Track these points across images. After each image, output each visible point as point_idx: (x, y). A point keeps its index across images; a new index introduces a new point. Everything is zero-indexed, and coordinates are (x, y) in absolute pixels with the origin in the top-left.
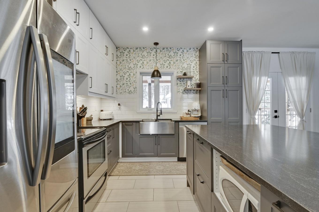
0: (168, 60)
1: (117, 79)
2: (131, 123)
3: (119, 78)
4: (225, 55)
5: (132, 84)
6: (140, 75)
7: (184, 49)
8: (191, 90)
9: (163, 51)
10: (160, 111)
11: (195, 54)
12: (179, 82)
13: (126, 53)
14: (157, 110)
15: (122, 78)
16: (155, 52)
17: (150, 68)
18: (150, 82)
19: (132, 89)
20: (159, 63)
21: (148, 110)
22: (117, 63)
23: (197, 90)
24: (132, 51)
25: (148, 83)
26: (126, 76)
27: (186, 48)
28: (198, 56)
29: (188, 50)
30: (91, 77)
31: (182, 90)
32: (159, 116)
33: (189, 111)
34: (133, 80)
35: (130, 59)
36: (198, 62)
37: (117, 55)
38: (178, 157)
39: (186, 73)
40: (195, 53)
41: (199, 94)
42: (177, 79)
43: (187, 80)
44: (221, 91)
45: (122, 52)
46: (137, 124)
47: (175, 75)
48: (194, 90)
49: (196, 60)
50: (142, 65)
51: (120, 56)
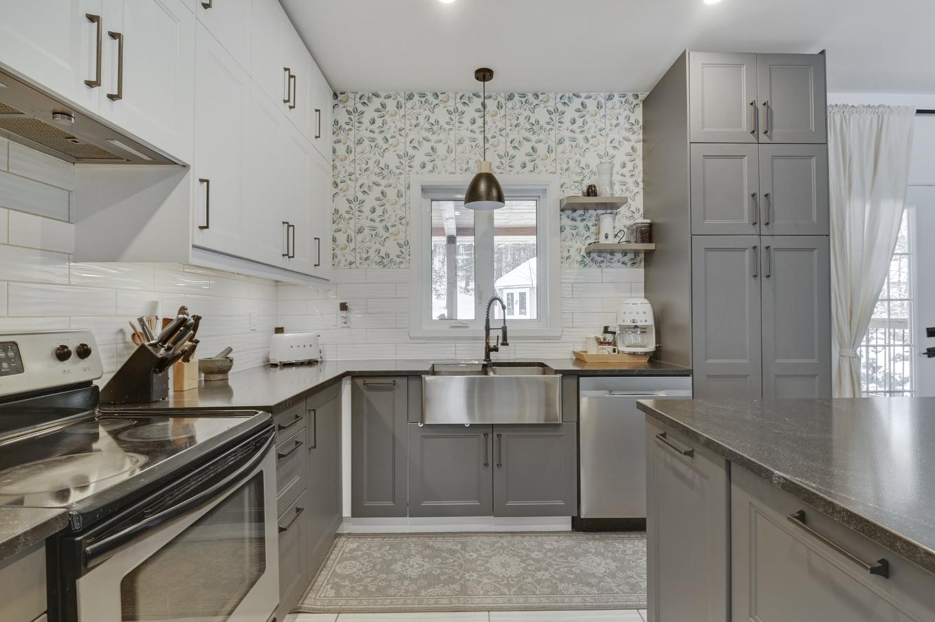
0: (528, 140)
1: (337, 211)
2: (390, 380)
3: (343, 207)
4: (761, 109)
5: (391, 230)
6: (422, 197)
7: (586, 98)
8: (612, 253)
9: (510, 104)
10: (500, 333)
11: (628, 118)
12: (567, 222)
13: (370, 112)
14: (488, 329)
15: (355, 206)
16: (478, 111)
17: (458, 168)
18: (454, 232)
19: (391, 248)
20: (492, 149)
21: (452, 327)
22: (334, 151)
23: (636, 253)
24: (391, 104)
25: (444, 235)
26: (370, 201)
27: (593, 94)
28: (641, 123)
29: (603, 101)
30: (207, 181)
31: (580, 252)
32: (496, 349)
33: (606, 330)
34: (394, 214)
35: (383, 134)
36: (639, 146)
37: (336, 122)
38: (576, 515)
39: (595, 186)
40: (627, 112)
41: (645, 267)
42: (562, 210)
43: (597, 215)
44: (747, 251)
45: (355, 110)
46: (414, 383)
47: (555, 196)
48: (625, 253)
49: (633, 141)
50: (428, 158)
51: (347, 124)
